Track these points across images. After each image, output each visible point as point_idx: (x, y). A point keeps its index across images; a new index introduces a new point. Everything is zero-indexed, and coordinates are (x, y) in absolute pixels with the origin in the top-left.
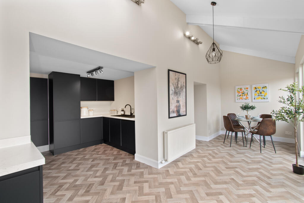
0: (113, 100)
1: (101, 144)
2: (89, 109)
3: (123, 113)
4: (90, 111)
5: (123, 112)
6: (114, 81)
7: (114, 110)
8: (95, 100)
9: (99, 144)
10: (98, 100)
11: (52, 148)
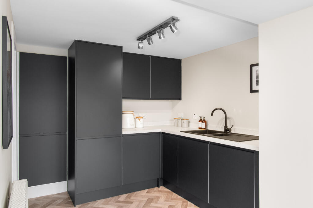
0: (180, 99)
1: (158, 186)
2: (136, 115)
3: (203, 125)
4: (137, 120)
5: (204, 123)
6: (181, 60)
7: (182, 119)
8: (147, 98)
9: (153, 187)
10: (153, 98)
11: (72, 188)
